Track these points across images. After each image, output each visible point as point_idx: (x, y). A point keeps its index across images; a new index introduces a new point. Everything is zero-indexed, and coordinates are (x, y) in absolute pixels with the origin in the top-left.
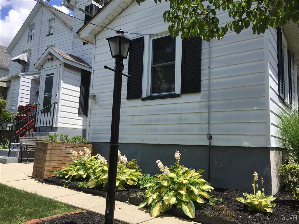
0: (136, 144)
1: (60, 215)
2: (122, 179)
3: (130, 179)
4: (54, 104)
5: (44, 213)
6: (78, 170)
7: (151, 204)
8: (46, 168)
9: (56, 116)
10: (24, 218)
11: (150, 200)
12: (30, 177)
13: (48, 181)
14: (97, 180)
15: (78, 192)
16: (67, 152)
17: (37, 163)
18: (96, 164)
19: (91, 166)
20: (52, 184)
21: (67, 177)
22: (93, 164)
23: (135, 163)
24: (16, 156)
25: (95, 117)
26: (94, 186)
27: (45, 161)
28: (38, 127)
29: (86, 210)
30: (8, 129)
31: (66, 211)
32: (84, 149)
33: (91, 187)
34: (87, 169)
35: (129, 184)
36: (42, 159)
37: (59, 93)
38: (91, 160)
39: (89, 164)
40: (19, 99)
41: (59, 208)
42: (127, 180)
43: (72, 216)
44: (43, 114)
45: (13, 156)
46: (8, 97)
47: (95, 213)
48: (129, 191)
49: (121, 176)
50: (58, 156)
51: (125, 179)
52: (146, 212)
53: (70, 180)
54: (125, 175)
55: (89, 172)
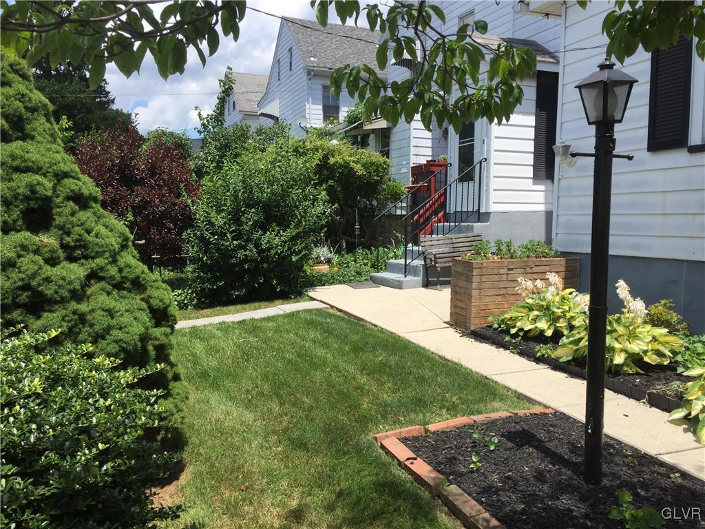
0: (674, 260)
1: (504, 414)
2: (632, 349)
3: (652, 350)
4: (481, 162)
5: (476, 406)
6: (535, 320)
7: (698, 415)
8: (474, 311)
9: (485, 188)
10: (444, 411)
11: (696, 407)
12: (446, 323)
13: (479, 336)
14: (575, 348)
15: (538, 365)
16: (510, 278)
17: (457, 299)
18: (574, 308)
19: (562, 313)
20: (486, 343)
21: (513, 331)
22: (566, 308)
23: (670, 308)
24: (418, 276)
25: (569, 196)
26: (570, 358)
27: (470, 297)
28: (452, 212)
29: (553, 409)
30: (399, 212)
31: (516, 407)
32: (547, 277)
33: (564, 359)
34: (554, 319)
35: (649, 361)
36: (465, 293)
37: (489, 138)
38: (563, 298)
39: (559, 308)
40: (413, 151)
41: (502, 399)
42: (645, 352)
43: (525, 419)
44: (460, 185)
45: (411, 275)
46: (393, 148)
47: (569, 418)
48: (650, 376)
49: (630, 343)
50: (495, 286)
51: (638, 349)
52: (686, 431)
53: (520, 338)
54: (639, 342)
55: (558, 325)
